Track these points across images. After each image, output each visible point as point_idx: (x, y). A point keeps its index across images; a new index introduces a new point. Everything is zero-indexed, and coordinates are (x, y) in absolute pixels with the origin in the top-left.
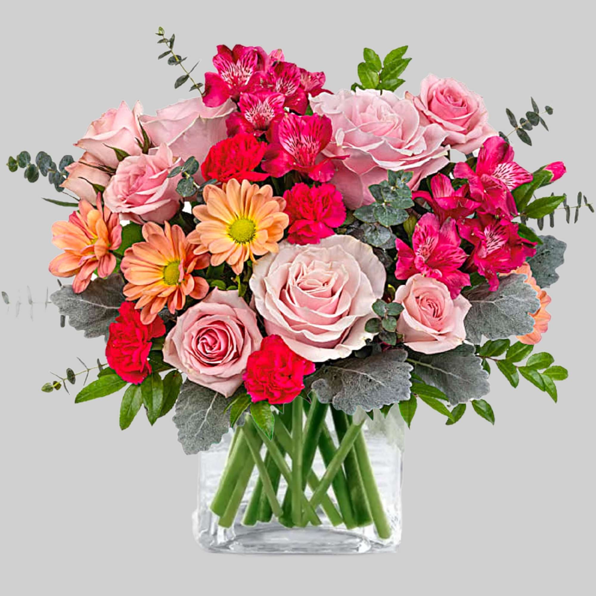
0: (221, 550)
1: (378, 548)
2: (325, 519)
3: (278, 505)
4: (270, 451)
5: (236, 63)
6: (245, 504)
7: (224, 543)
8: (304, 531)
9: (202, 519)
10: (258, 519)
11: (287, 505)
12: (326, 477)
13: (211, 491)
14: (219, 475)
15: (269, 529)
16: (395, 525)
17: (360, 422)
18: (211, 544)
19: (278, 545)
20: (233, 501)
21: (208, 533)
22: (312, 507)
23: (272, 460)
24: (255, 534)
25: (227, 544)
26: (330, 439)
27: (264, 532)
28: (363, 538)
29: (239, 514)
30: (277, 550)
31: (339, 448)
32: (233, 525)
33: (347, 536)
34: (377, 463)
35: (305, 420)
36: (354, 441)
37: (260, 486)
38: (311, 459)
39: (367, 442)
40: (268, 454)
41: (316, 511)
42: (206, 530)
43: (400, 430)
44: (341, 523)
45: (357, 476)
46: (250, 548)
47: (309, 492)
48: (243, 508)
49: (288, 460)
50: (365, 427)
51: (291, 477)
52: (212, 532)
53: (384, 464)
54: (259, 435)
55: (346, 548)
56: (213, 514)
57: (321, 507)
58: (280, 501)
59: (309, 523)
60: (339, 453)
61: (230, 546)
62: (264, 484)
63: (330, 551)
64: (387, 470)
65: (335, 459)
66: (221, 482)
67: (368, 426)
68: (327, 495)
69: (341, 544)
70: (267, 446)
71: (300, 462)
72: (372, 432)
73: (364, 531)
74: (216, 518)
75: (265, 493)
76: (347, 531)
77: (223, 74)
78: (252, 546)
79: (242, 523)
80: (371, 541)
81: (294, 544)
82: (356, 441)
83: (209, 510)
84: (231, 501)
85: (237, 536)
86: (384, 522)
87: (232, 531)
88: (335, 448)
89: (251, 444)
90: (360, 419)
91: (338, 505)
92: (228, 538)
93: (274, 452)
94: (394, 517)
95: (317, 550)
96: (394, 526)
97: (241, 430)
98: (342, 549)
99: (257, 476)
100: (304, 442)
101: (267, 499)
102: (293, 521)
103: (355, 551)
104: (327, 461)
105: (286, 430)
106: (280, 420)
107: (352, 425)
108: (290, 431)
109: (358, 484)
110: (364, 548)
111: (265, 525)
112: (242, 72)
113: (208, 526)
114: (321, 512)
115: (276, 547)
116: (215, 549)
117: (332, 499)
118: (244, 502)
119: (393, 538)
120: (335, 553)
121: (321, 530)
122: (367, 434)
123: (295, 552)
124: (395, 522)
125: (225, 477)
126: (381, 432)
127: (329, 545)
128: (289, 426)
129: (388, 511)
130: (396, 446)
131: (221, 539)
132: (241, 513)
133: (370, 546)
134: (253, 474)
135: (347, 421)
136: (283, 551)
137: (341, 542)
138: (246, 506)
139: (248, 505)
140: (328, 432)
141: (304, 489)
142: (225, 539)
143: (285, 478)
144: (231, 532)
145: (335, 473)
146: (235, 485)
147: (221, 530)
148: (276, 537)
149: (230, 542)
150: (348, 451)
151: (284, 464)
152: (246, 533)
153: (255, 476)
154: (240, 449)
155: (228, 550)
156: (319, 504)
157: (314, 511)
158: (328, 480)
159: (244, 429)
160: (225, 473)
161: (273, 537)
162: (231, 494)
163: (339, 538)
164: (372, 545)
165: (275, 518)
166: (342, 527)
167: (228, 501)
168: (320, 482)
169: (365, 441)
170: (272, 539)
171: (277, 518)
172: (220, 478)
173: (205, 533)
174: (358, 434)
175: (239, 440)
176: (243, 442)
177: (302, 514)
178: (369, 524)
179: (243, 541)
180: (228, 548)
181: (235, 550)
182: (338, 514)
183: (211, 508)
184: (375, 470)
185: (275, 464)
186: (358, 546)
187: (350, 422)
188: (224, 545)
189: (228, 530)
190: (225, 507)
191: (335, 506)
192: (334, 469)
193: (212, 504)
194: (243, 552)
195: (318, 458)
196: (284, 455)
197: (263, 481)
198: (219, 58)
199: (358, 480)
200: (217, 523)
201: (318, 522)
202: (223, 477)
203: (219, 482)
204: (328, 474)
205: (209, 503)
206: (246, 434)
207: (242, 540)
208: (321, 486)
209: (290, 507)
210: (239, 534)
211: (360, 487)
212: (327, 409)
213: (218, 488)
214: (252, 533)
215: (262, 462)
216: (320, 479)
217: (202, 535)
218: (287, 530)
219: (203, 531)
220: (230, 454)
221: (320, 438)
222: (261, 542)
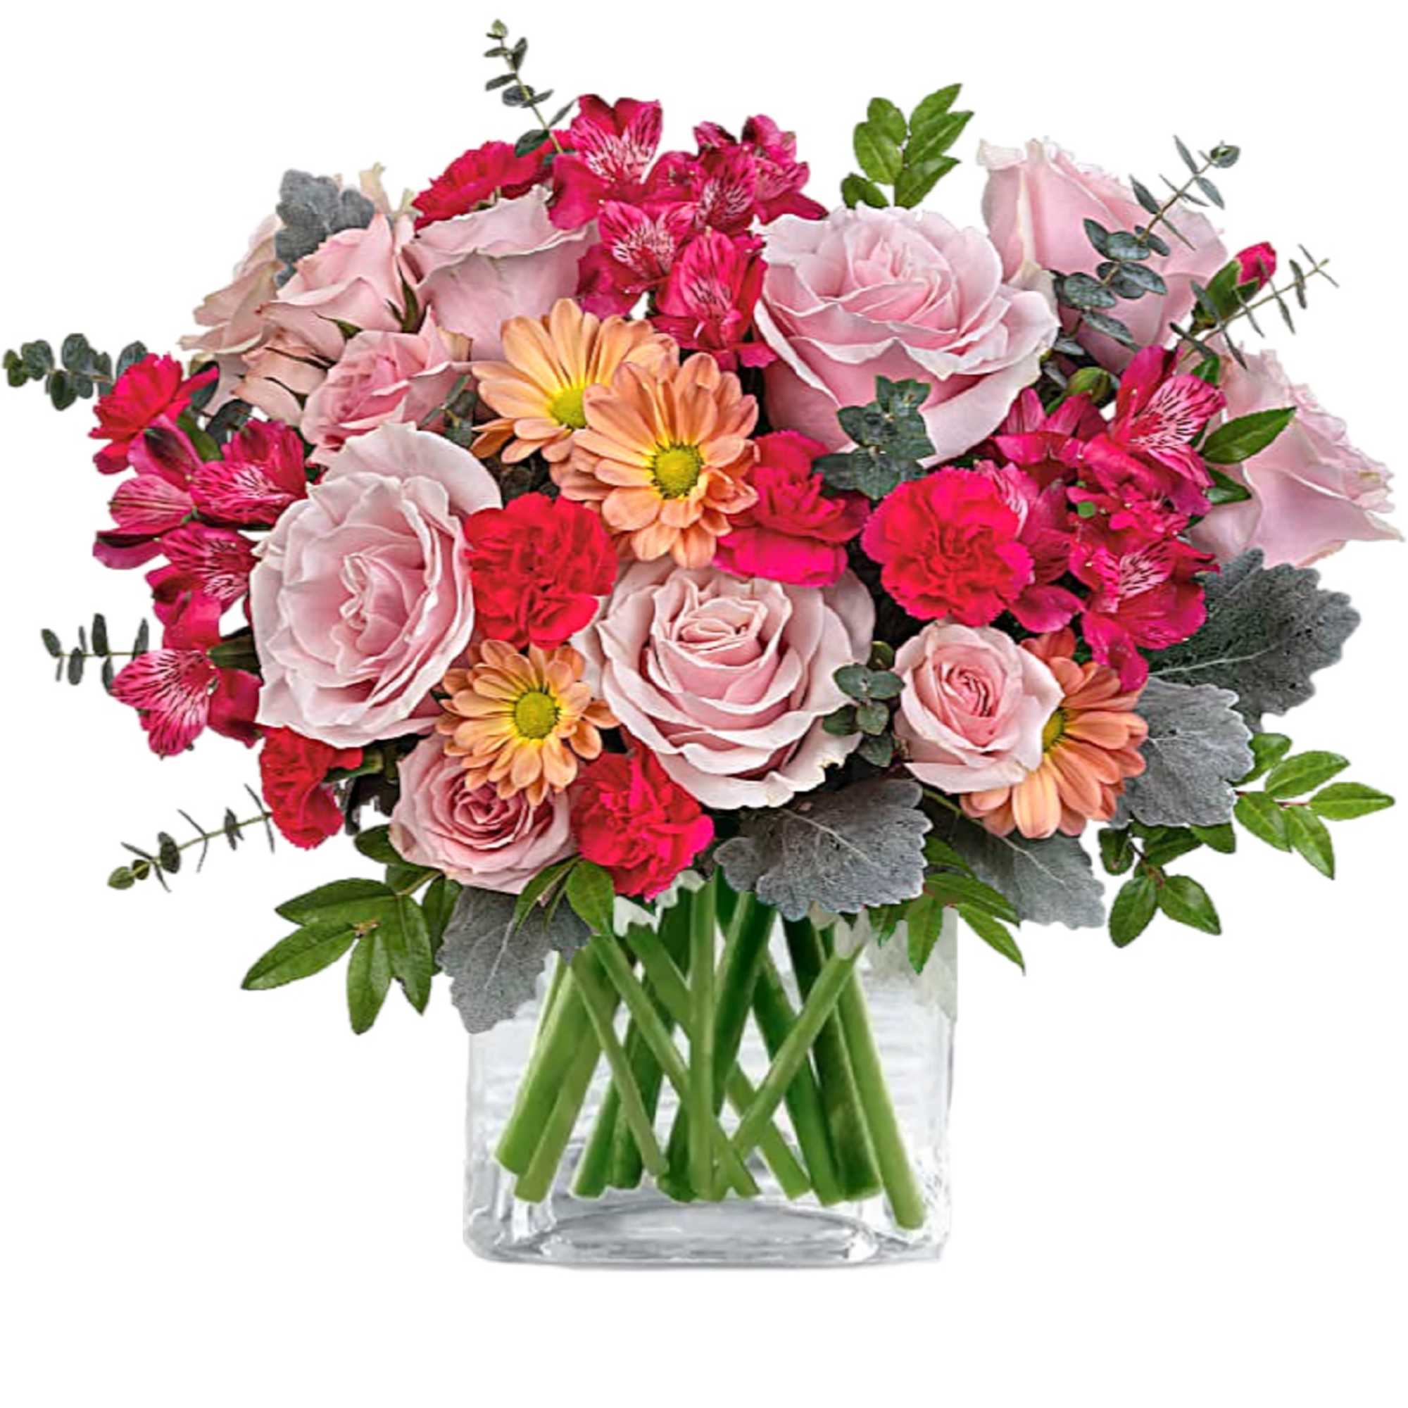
0: (522, 1256)
1: (894, 1250)
2: (768, 1182)
3: (658, 1148)
4: (639, 1021)
5: (620, 136)
6: (578, 1145)
7: (528, 1239)
8: (719, 1210)
9: (475, 1181)
10: (610, 1183)
11: (678, 1148)
12: (772, 1080)
13: (498, 1116)
14: (517, 1077)
15: (634, 1207)
16: (936, 1197)
17: (852, 952)
18: (497, 1242)
19: (658, 1244)
20: (549, 1139)
21: (489, 1214)
22: (737, 1154)
23: (642, 1041)
24: (603, 1218)
25: (536, 1243)
26: (781, 991)
27: (625, 1212)
28: (859, 1227)
29: (564, 1169)
30: (656, 1256)
31: (802, 1013)
32: (549, 1196)
33: (820, 1223)
34: (892, 1048)
35: (721, 946)
36: (837, 995)
37: (613, 1102)
38: (735, 1039)
39: (870, 999)
40: (633, 1026)
41: (747, 1162)
42: (485, 1209)
43: (947, 969)
44: (806, 1190)
45: (844, 1079)
46: (590, 1252)
47: (730, 1119)
48: (572, 1155)
49: (681, 1041)
50: (862, 963)
51: (687, 1081)
52: (500, 1211)
53: (906, 1051)
54: (611, 983)
55: (819, 1250)
56: (503, 1170)
57: (759, 1153)
58: (661, 1138)
59: (731, 1192)
60: (801, 1025)
61: (542, 1247)
62: (623, 1098)
63: (780, 1258)
64: (914, 1064)
65: (792, 1039)
66: (521, 1092)
67: (872, 961)
68: (773, 1124)
69: (808, 1240)
70: (631, 1008)
71: (708, 1047)
72: (880, 975)
73: (860, 1211)
74: (508, 1180)
75: (627, 1120)
76: (821, 1210)
77: (592, 158)
78: (596, 1246)
79: (571, 1191)
80: (878, 1235)
81: (693, 1241)
82: (842, 995)
83: (493, 1160)
84: (544, 1138)
85: (558, 1223)
86: (909, 1189)
87: (547, 1211)
88: (793, 1013)
89: (592, 1003)
90: (852, 943)
91: (799, 1148)
92: (537, 1227)
93: (648, 1020)
94: (932, 1176)
95: (749, 1256)
96: (932, 1199)
97: (569, 970)
98: (809, 1254)
99: (608, 1079)
100: (718, 999)
101: (630, 1134)
102: (693, 1186)
103: (840, 1258)
104: (774, 1044)
105: (676, 969)
106: (661, 945)
107: (832, 959)
108: (685, 972)
109: (846, 1099)
110: (861, 1249)
111: (626, 1196)
112: (634, 155)
113: (490, 1199)
114: (760, 1166)
115: (652, 1250)
116: (507, 1252)
117: (786, 1134)
118: (575, 1141)
119: (929, 1228)
120: (792, 1262)
121: (758, 1208)
122: (868, 979)
123: (697, 1260)
124: (936, 1189)
125: (530, 1083)
126: (903, 975)
127: (779, 1244)
128: (682, 959)
129: (920, 1163)
130: (936, 1008)
131: (521, 1230)
132: (569, 1166)
133: (876, 1247)
134: (596, 1073)
135: (821, 950)
136: (669, 1257)
137: (808, 1236)
138: (580, 1151)
139: (586, 1148)
140: (776, 975)
141: (717, 1111)
142: (530, 1230)
143: (674, 1084)
144: (544, 1213)
145: (792, 1073)
146: (554, 1101)
147: (521, 1208)
148: (653, 1225)
149: (542, 1236)
150: (823, 1019)
151: (671, 1050)
152: (582, 1214)
153: (602, 1079)
154: (565, 1016)
155: (537, 1256)
156: (755, 1145)
157: (742, 1163)
158: (776, 1089)
159: (574, 968)
160: (530, 1072)
161: (643, 1225)
162: (545, 1122)
163: (802, 1226)
164: (881, 1245)
165: (649, 1179)
166: (809, 1201)
167: (539, 1138)
168: (757, 1094)
169: (864, 994)
170: (640, 1229)
171: (654, 1180)
172: (519, 1083)
173: (484, 1214)
174: (846, 979)
175: (563, 993)
176: (574, 997)
177: (714, 1170)
178: (874, 1194)
179: (571, 1234)
180: (539, 1252)
181: (554, 1255)
182: (800, 1171)
183: (497, 1155)
184: (887, 1065)
185: (650, 1052)
186: (848, 1245)
187: (829, 950)
188: (527, 1243)
189: (537, 1207)
190: (531, 1154)
191: (792, 1150)
192: (789, 1064)
193: (499, 1147)
194: (574, 1260)
195: (752, 1037)
196: (670, 1030)
197: (620, 1090)
198: (583, 122)
199: (848, 1089)
200: (512, 1191)
201: (753, 1190)
202: (526, 1083)
203: (515, 1092)
204: (774, 1074)
205: (493, 1144)
206: (580, 979)
207: (570, 1232)
208: (760, 1104)
209: (685, 1153)
210: (563, 1216)
211: (852, 1106)
212: (773, 920)
213: (513, 1109)
214: (595, 1216)
215: (619, 1047)
216: (756, 1086)
217: (476, 1220)
218: (677, 1207)
219: (477, 1211)
220: (542, 1028)
221: (756, 989)
222: (617, 1237)
